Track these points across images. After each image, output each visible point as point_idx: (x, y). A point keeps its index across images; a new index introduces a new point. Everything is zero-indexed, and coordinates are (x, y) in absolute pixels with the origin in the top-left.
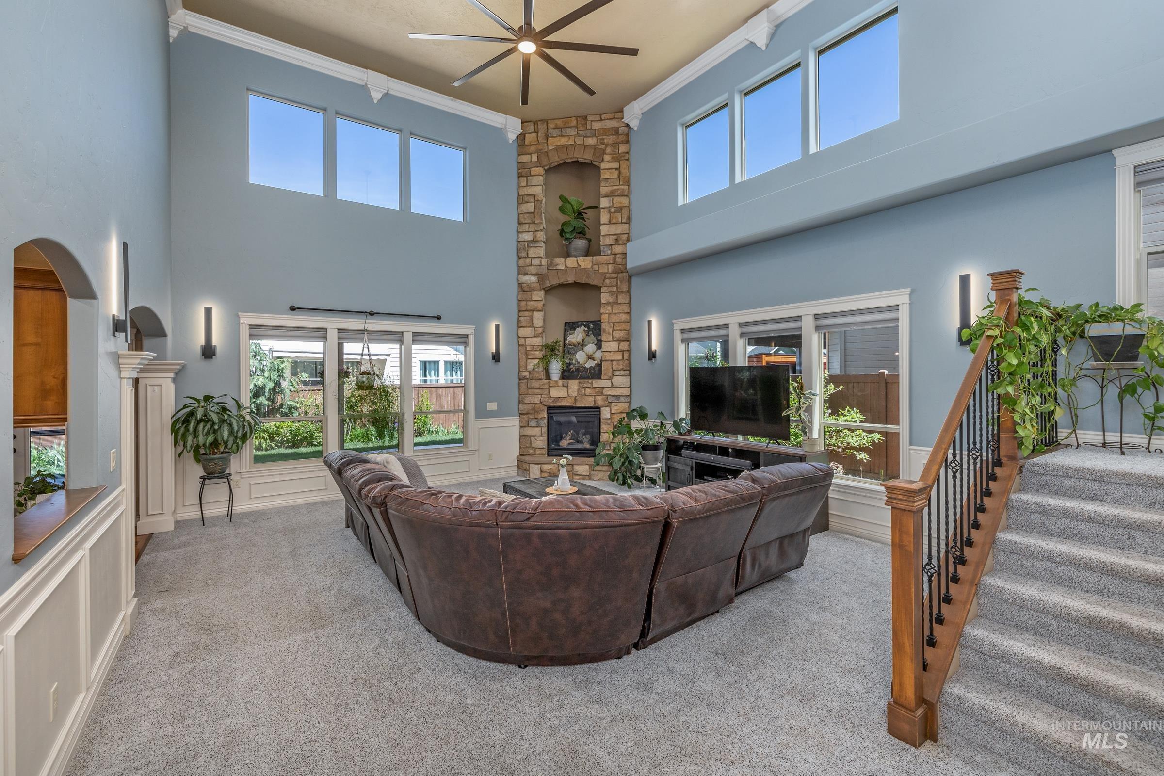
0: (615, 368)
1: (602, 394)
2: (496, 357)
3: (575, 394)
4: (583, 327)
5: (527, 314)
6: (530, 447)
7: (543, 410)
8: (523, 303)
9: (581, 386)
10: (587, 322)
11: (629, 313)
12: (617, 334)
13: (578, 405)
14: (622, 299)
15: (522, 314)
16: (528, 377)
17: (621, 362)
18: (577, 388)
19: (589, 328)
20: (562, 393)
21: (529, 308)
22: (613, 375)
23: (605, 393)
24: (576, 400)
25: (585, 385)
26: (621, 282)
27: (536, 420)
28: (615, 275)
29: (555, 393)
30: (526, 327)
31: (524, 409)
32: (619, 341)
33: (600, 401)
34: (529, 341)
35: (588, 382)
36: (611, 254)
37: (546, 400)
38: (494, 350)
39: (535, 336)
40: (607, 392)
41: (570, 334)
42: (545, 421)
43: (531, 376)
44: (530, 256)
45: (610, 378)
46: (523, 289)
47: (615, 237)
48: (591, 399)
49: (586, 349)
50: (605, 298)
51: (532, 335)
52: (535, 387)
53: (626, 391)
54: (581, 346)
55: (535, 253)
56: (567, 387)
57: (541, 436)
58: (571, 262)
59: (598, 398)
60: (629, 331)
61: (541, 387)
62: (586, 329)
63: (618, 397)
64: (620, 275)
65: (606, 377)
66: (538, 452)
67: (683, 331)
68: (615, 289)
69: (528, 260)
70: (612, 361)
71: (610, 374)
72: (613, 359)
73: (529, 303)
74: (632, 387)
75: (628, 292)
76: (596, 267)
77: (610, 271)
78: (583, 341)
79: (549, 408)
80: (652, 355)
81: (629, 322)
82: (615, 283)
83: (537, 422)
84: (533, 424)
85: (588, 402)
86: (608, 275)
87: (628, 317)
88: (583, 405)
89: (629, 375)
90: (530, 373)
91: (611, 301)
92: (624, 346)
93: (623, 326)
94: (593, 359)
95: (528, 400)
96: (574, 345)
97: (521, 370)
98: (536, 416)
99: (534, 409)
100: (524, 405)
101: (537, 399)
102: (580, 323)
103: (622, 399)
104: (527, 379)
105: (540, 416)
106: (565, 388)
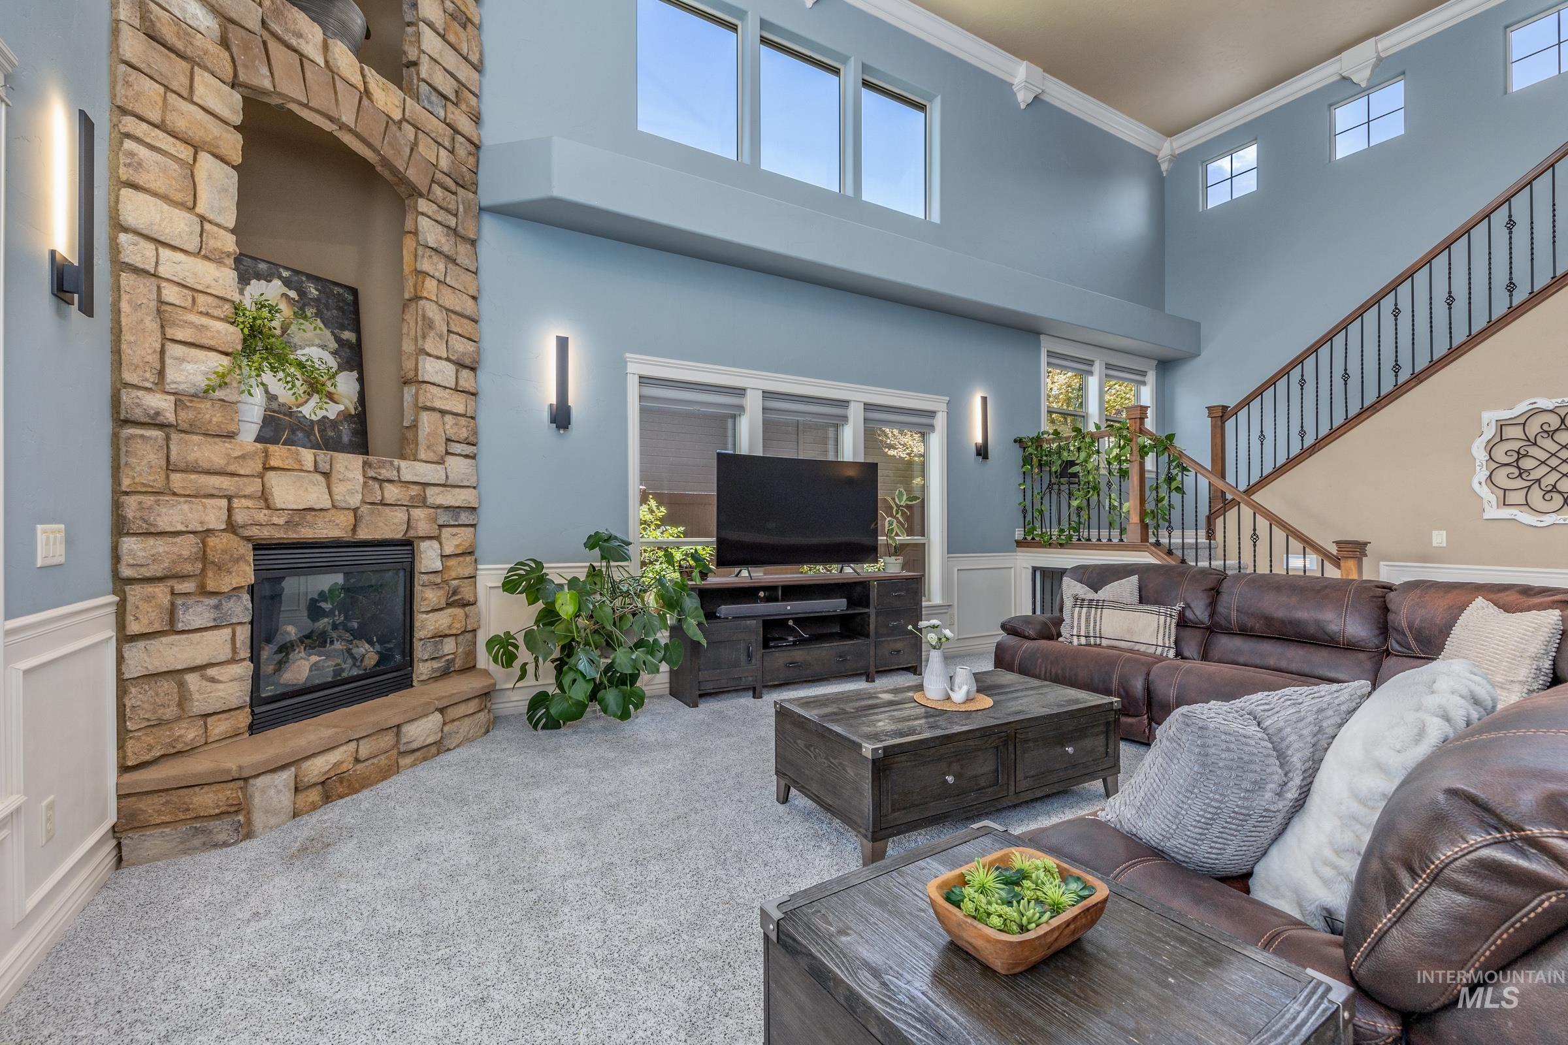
0: (450, 432)
1: (423, 502)
3: (355, 500)
4: (277, 283)
5: (166, 141)
6: (179, 719)
7: (241, 558)
8: (147, 85)
9: (371, 473)
10: (296, 272)
11: (476, 300)
13: (363, 534)
14: (463, 254)
16: (170, 417)
17: (463, 421)
18: (362, 479)
19: (302, 293)
20: (314, 494)
21: (178, 124)
22: (448, 453)
23: (430, 501)
24: (355, 518)
25: (381, 473)
27: (207, 603)
28: (452, 185)
29: (286, 493)
30: (166, 199)
31: (155, 559)
32: (458, 363)
33: (422, 520)
34: (177, 265)
35: (391, 463)
36: (445, 121)
37: (251, 517)
39: (202, 254)
40: (436, 497)
42: (246, 601)
43: (183, 415)
45: (442, 461)
47: (453, 82)
48: (400, 516)
50: (427, 229)
52: (205, 465)
53: (474, 498)
56: (329, 475)
57: (233, 661)
59: (417, 513)
61: (232, 468)
62: (293, 294)
63: (454, 511)
64: (462, 192)
65: (431, 456)
66: (219, 727)
67: (644, 380)
70: (443, 412)
71: (442, 450)
72: (448, 408)
73: (181, 104)
74: (479, 488)
76: (410, 128)
77: (441, 163)
79: (260, 547)
81: (476, 321)
82: (452, 206)
83: (217, 607)
84: (194, 617)
85: (389, 526)
86: (437, 174)
87: (474, 308)
88: (378, 536)
89: (475, 457)
90: (177, 404)
92: (467, 379)
93: (465, 327)
94: (331, 397)
95: (172, 516)
97: (129, 376)
98: (211, 585)
99: (196, 555)
100: (151, 541)
101: (213, 515)
103: (463, 517)
104: (162, 426)
105: (227, 583)
106: (320, 478)
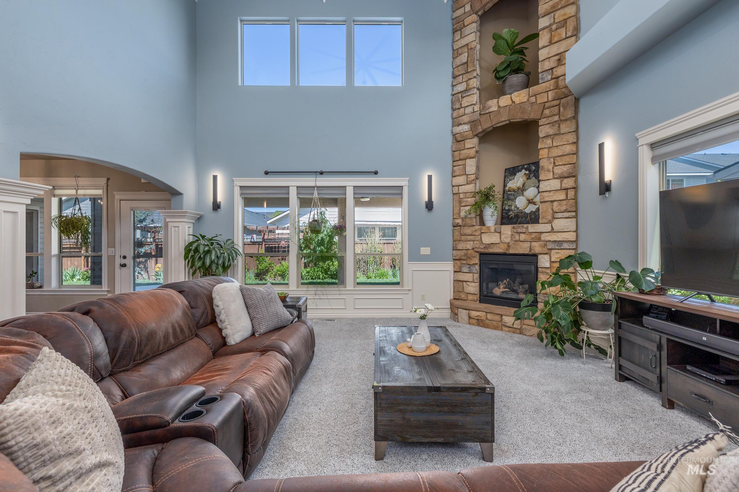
0: (555, 209)
1: (539, 239)
2: (429, 206)
3: (508, 240)
4: (524, 170)
5: (460, 163)
6: (462, 292)
7: (475, 257)
8: (456, 153)
9: (515, 231)
10: (529, 164)
11: (576, 143)
12: (559, 170)
13: (511, 251)
14: (565, 128)
15: (455, 163)
16: (461, 224)
17: (564, 202)
18: (510, 233)
19: (530, 171)
20: (494, 239)
21: (462, 157)
22: (554, 218)
23: (543, 239)
24: (509, 246)
25: (519, 230)
26: (565, 108)
27: (468, 266)
28: (556, 102)
29: (487, 239)
30: (459, 175)
31: (457, 255)
32: (562, 177)
33: (537, 248)
34: (462, 189)
35: (523, 226)
36: (552, 79)
37: (477, 246)
38: (426, 199)
39: (468, 184)
40: (544, 237)
41: (510, 180)
42: (477, 267)
43: (464, 222)
44: (463, 106)
45: (550, 222)
46: (458, 139)
47: (557, 57)
48: (527, 245)
49: (527, 193)
50: (543, 131)
51: (465, 182)
52: (468, 234)
53: (571, 236)
54: (521, 190)
55: (468, 102)
56: (500, 233)
57: (473, 282)
58: (505, 101)
59: (534, 244)
60: (575, 165)
61: (474, 234)
62: (527, 172)
63: (560, 243)
64: (563, 101)
65: (545, 221)
66: (470, 297)
67: (653, 146)
68: (556, 118)
69: (462, 110)
70: (552, 202)
71: (550, 217)
72: (553, 199)
73: (462, 152)
74: (579, 232)
75: (575, 117)
76: (533, 99)
77: (550, 98)
78: (524, 185)
79: (481, 254)
80: (605, 188)
81: (576, 153)
82: (557, 111)
83: (469, 268)
84: (465, 269)
85: (523, 248)
86: (547, 105)
87: (574, 148)
88: (517, 252)
89: (576, 217)
90: (463, 220)
91: (551, 133)
92: (568, 183)
93: (567, 159)
94: (534, 203)
95: (461, 246)
96: (514, 191)
97: (454, 217)
98: (468, 262)
99: (465, 255)
100: (457, 251)
101: (469, 245)
102: (520, 167)
103: (565, 245)
104: (460, 226)
105: (472, 262)
106: (498, 234)
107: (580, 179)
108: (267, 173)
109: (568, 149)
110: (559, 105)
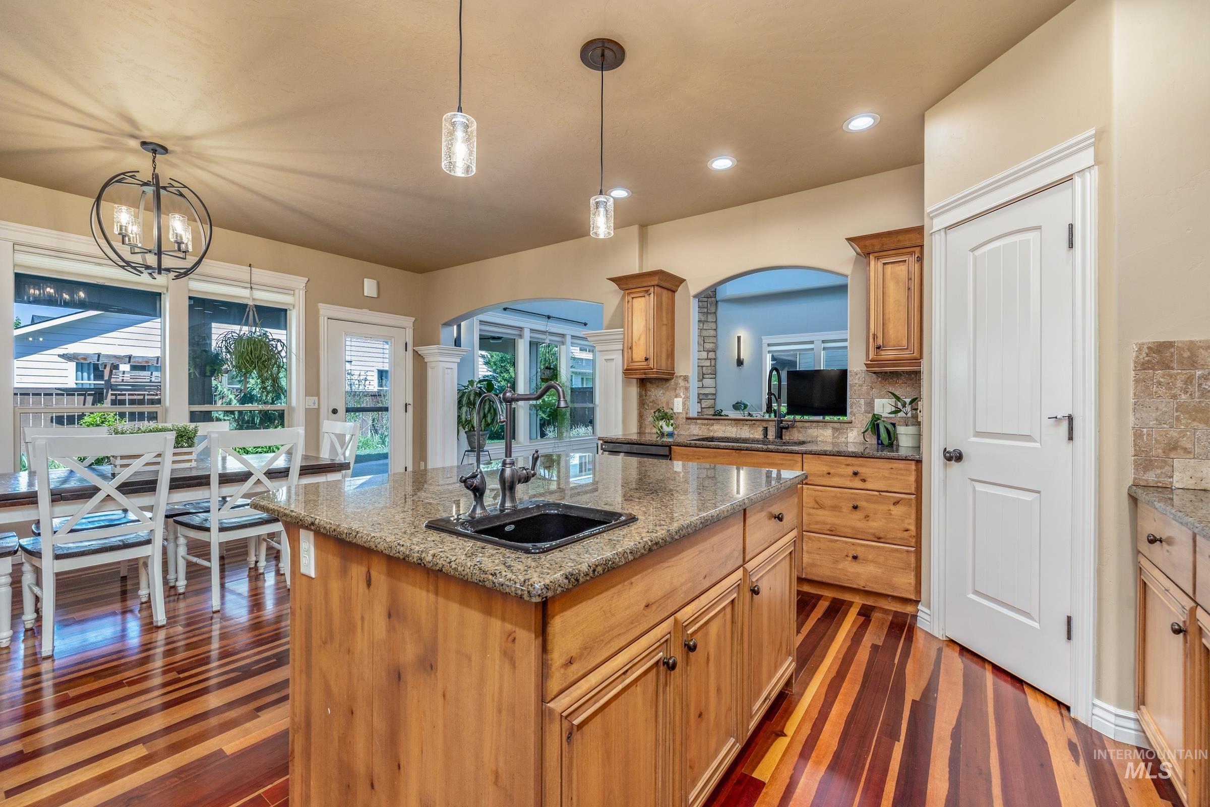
0: (704, 372)
12: (708, 346)
14: (711, 318)
17: (710, 368)
22: (703, 378)
26: (710, 305)
28: (705, 299)
32: (708, 351)
45: (701, 380)
53: (712, 391)
60: (715, 344)
63: (706, 395)
64: (709, 299)
67: (769, 345)
68: (705, 310)
70: (703, 367)
71: (701, 377)
75: (715, 313)
80: (741, 362)
81: (716, 337)
82: (706, 306)
87: (715, 333)
89: (715, 378)
91: (703, 319)
92: (711, 355)
93: (711, 340)
103: (710, 397)
107: (718, 353)
108: (505, 309)
109: (712, 333)
110: (707, 301)
